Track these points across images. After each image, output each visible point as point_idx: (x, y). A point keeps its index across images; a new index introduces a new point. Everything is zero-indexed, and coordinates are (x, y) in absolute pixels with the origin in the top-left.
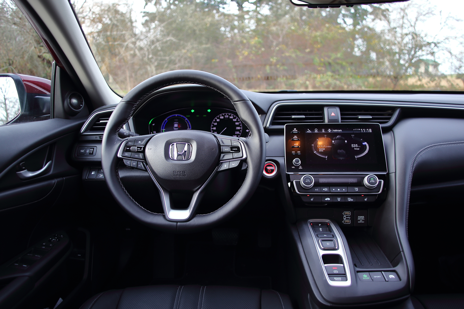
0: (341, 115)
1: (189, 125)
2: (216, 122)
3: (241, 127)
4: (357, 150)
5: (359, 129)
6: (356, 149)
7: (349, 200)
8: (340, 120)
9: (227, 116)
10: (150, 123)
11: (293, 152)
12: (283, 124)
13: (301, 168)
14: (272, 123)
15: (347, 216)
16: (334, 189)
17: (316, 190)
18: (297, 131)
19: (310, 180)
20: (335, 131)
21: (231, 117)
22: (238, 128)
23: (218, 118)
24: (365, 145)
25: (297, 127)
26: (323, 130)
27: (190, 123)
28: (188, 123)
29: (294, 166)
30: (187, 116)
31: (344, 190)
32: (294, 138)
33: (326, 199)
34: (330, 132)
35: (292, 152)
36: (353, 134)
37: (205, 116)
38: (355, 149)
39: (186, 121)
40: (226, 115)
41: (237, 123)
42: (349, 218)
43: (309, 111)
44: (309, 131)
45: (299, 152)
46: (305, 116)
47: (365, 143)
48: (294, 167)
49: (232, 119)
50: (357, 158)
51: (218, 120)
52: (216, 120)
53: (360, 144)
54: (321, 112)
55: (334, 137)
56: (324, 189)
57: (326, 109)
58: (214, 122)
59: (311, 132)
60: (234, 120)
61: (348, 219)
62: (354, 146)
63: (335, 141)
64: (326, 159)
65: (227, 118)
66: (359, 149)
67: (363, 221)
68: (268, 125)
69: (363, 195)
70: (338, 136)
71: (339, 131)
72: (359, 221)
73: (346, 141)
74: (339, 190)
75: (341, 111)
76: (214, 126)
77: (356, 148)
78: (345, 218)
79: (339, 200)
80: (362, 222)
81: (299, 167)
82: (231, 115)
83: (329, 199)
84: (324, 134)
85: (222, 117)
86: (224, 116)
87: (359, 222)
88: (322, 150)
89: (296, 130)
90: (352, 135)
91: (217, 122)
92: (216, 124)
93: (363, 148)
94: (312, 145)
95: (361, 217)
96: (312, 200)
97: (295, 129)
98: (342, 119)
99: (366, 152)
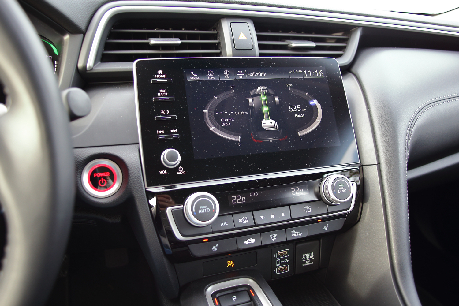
0: (259, 38)
4: (300, 117)
5: (301, 71)
6: (298, 116)
7: (295, 236)
8: (257, 51)
11: (160, 132)
12: (129, 59)
13: (181, 172)
14: (103, 58)
15: (282, 260)
16: (262, 217)
17: (222, 224)
18: (165, 76)
19: (210, 206)
20: (252, 75)
24: (315, 106)
25: (165, 66)
26: (227, 73)
29: (164, 168)
31: (283, 215)
32: (159, 94)
33: (246, 242)
34: (241, 77)
35: (158, 132)
36: (289, 81)
38: (296, 115)
42: (286, 261)
43: (186, 29)
44: (194, 77)
45: (174, 131)
46: (181, 39)
47: (315, 102)
48: (165, 172)
50: (302, 136)
53: (305, 104)
54: (215, 32)
55: (252, 90)
56: (240, 221)
57: (225, 25)
59: (198, 78)
61: (285, 263)
62: (293, 108)
63: (254, 98)
64: (239, 145)
66: (304, 115)
67: (311, 261)
68: (90, 63)
69: (319, 219)
70: (259, 88)
71: (261, 75)
72: (305, 262)
73: (277, 99)
74: (273, 216)
75: (257, 29)
77: (298, 113)
78: (278, 263)
79: (274, 239)
80: (309, 264)
81: (176, 169)
83: (253, 241)
84: (229, 82)
87: (304, 265)
88: (228, 122)
89: (164, 74)
90: (288, 85)
93: (311, 113)
94: (205, 111)
95: (308, 255)
96: (215, 249)
97: (160, 72)
98: (261, 47)
99: (318, 121)
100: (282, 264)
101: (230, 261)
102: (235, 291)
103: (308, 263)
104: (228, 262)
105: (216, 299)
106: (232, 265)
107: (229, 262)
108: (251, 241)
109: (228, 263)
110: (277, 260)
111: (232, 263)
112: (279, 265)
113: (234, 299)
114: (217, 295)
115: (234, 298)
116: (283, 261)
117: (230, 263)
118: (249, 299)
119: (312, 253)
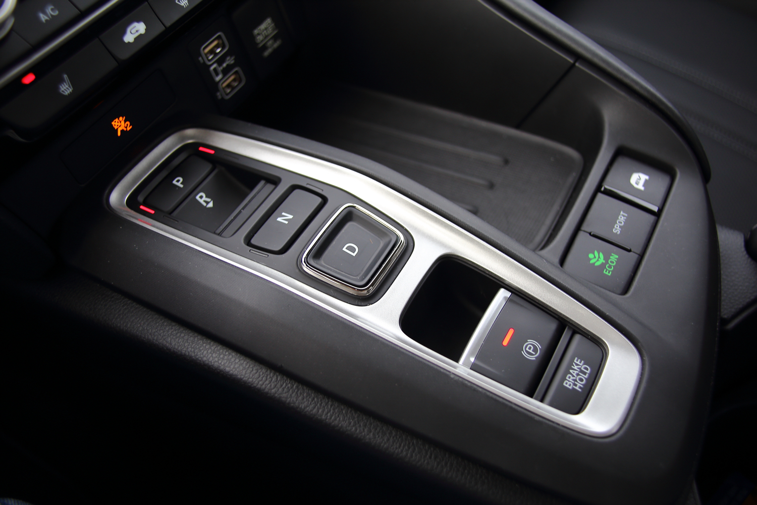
42: (230, 61)
67: (275, 38)
72: (265, 48)
87: (266, 54)
100: (225, 72)
101: (117, 120)
102: (169, 168)
103: (273, 45)
104: (113, 123)
105: (142, 207)
106: (126, 128)
107: (116, 124)
108: (137, 31)
109: (116, 127)
110: (212, 68)
111: (123, 122)
112: (220, 77)
113: (179, 184)
114: (141, 198)
115: (178, 181)
116: (225, 65)
117: (120, 125)
118: (208, 167)
119: (269, 21)
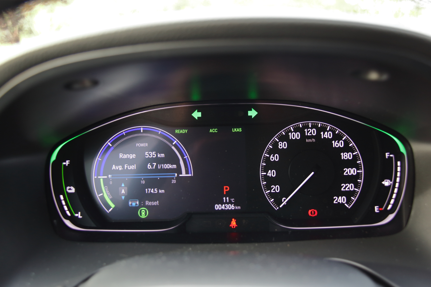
1: (185, 161)
2: (275, 150)
3: (358, 167)
9: (313, 132)
10: (54, 157)
21: (327, 135)
22: (351, 171)
23: (283, 138)
27: (187, 157)
28: (182, 156)
30: (177, 131)
37: (240, 130)
39: (173, 148)
40: (308, 127)
41: (346, 156)
49: (329, 141)
51: (282, 145)
52: (276, 144)
58: (271, 152)
60: (336, 144)
65: (311, 137)
76: (270, 165)
82: (324, 129)
85: (296, 136)
86: (301, 131)
91: (281, 152)
92: (275, 158)
